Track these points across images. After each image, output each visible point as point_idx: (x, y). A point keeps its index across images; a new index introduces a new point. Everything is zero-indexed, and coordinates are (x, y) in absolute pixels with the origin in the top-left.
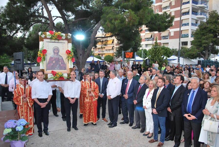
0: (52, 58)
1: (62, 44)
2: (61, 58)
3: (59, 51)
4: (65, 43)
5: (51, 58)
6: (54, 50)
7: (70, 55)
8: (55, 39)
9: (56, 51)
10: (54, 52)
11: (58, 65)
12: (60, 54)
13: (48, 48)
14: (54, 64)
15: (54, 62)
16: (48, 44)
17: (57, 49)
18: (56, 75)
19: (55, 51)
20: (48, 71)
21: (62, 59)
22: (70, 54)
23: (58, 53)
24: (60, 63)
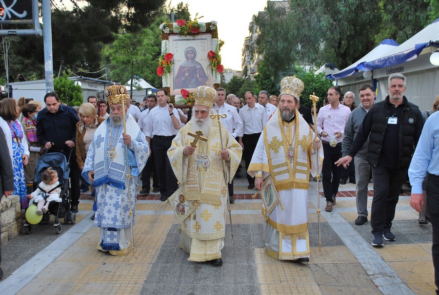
0: (184, 68)
1: (202, 42)
2: (199, 67)
3: (195, 55)
4: (206, 39)
5: (182, 68)
6: (187, 53)
7: (214, 60)
8: (189, 34)
9: (191, 54)
10: (187, 58)
11: (194, 80)
12: (197, 59)
13: (177, 51)
14: (186, 78)
15: (187, 74)
16: (177, 44)
17: (192, 51)
18: (188, 96)
19: (189, 55)
20: (176, 90)
21: (202, 68)
22: (214, 57)
23: (193, 59)
24: (198, 75)
